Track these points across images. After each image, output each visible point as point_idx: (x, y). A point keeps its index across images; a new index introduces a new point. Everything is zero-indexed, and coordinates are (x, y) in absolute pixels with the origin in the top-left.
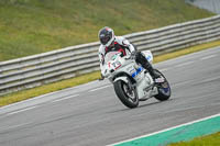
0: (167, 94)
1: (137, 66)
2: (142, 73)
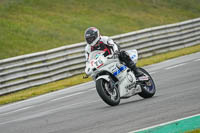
0: (151, 92)
1: (120, 65)
2: (125, 72)
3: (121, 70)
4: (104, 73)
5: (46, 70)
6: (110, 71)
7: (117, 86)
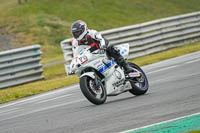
1: (107, 61)
2: (113, 68)
3: (108, 66)
4: (89, 69)
5: (141, 43)
6: (96, 67)
7: (103, 83)
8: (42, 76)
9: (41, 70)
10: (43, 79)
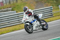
2: (36, 22)
3: (34, 21)
6: (30, 21)
7: (32, 26)
8: (53, 16)
9: (53, 14)
10: (53, 17)
